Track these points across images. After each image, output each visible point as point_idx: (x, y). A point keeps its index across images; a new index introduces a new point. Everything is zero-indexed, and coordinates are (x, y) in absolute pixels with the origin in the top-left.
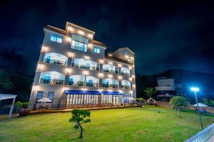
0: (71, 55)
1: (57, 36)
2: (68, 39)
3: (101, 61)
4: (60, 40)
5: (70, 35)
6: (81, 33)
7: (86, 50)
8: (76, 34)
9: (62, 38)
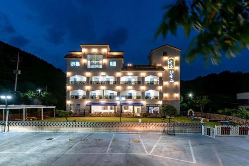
0: (88, 74)
1: (75, 61)
2: (84, 61)
3: (118, 74)
4: (78, 64)
5: (85, 56)
6: (95, 50)
7: (101, 67)
8: (90, 54)
9: (79, 61)
